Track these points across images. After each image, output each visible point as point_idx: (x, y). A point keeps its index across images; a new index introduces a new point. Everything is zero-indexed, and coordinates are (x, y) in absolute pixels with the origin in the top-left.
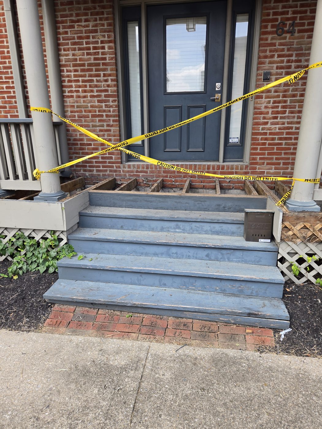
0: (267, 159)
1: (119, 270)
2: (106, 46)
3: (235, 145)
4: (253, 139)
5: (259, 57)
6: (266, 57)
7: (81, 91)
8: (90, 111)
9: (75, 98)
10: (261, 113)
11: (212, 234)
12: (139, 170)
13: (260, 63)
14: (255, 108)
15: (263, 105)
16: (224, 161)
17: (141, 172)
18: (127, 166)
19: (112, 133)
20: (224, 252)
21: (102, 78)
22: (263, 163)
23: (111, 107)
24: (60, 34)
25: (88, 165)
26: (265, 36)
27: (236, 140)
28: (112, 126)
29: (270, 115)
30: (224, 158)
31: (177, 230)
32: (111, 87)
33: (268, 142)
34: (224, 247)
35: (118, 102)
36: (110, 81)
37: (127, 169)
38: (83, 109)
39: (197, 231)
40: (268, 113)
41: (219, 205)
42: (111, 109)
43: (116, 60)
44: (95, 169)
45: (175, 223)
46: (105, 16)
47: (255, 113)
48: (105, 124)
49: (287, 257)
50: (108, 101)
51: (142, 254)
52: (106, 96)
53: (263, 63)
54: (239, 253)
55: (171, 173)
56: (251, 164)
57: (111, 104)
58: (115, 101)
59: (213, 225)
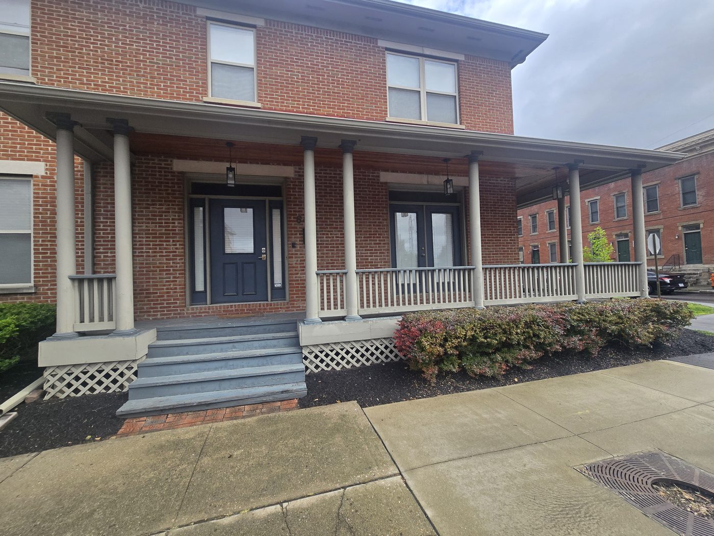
0: (301, 297)
1: (186, 382)
2: (176, 222)
3: (278, 288)
4: (290, 284)
5: (288, 234)
6: (292, 234)
7: (151, 252)
8: (158, 267)
9: (145, 257)
10: (294, 267)
11: (260, 349)
12: (201, 311)
13: (289, 238)
14: (289, 264)
15: (294, 262)
16: (271, 301)
17: (203, 312)
18: (190, 309)
19: (178, 283)
20: (268, 358)
21: (171, 243)
22: (299, 300)
23: (179, 263)
24: (136, 212)
25: (152, 310)
26: (290, 223)
27: (280, 285)
28: (178, 278)
29: (299, 269)
30: (272, 298)
31: (234, 350)
32: (179, 249)
33: (300, 286)
34: (269, 354)
35: (185, 260)
36: (178, 245)
37: (190, 311)
38: (151, 266)
39: (249, 348)
40: (297, 267)
41: (265, 329)
42: (178, 265)
43: (184, 231)
44: (159, 313)
45: (231, 344)
46: (177, 203)
47: (289, 267)
48: (172, 276)
49: (308, 355)
50: (176, 259)
51: (205, 370)
52: (173, 256)
53: (291, 238)
54: (278, 358)
55: (230, 312)
56: (290, 301)
57: (178, 261)
58: (182, 259)
59: (260, 342)
